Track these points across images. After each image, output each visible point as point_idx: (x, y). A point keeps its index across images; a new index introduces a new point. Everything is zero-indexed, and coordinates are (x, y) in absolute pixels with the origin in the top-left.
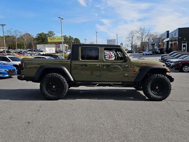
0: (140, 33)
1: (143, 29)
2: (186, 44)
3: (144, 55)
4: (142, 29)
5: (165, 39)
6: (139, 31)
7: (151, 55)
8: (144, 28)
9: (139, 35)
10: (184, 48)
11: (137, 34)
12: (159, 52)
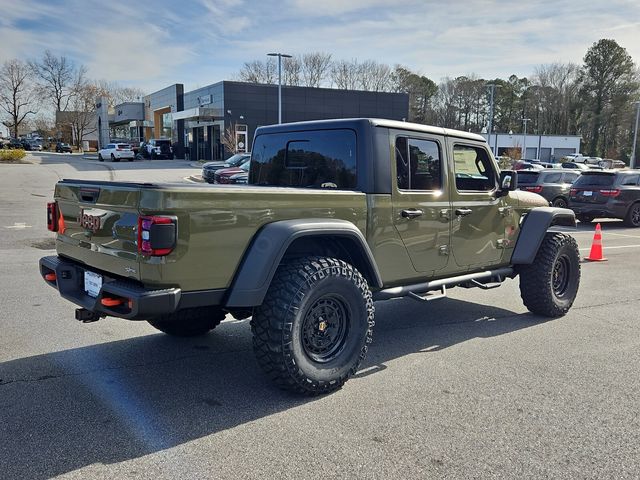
0: (47, 74)
1: (60, 61)
2: (246, 133)
3: (101, 160)
4: (55, 63)
5: (168, 110)
6: (45, 69)
7: (131, 160)
8: (64, 60)
9: (44, 83)
10: (241, 145)
11: (37, 79)
12: (158, 151)
